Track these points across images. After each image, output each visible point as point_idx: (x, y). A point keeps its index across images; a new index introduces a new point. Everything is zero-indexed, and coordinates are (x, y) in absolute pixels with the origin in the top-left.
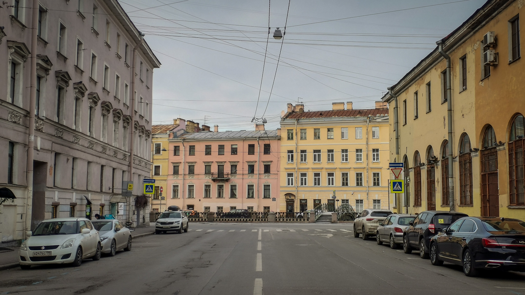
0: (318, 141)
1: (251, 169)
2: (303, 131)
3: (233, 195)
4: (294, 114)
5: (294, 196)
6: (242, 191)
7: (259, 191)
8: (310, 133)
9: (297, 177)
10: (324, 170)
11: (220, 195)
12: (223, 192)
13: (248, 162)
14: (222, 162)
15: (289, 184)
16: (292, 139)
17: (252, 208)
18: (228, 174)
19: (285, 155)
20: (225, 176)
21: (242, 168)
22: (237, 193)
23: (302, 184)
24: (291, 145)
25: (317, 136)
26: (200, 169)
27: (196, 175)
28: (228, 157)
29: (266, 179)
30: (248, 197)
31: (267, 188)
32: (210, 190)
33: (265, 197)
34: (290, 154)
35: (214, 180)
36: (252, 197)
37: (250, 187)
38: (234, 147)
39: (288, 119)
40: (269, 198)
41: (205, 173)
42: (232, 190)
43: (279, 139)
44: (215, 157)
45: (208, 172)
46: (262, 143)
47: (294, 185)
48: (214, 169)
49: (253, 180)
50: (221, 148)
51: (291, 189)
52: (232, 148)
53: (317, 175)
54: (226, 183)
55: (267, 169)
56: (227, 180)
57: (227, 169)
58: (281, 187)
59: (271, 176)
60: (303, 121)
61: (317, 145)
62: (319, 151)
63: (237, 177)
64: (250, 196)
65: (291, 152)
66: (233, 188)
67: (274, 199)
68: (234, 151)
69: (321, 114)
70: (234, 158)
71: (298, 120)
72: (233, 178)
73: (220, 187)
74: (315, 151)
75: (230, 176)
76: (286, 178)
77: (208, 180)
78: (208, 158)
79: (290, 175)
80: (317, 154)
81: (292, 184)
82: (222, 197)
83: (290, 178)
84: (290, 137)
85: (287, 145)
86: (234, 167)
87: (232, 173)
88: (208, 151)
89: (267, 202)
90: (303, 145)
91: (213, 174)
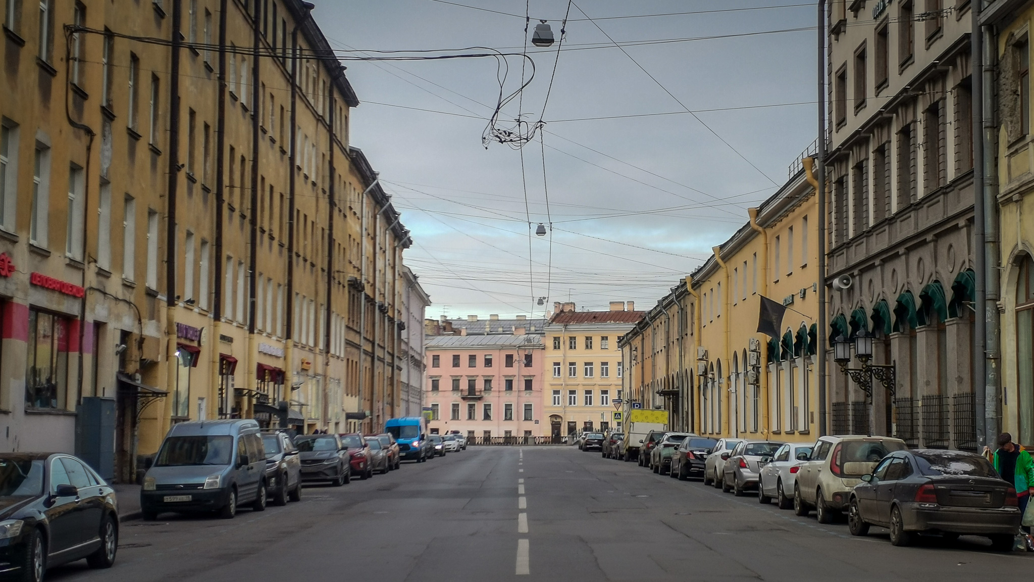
0: (589, 351)
1: (509, 385)
2: (572, 339)
3: (487, 417)
4: (562, 314)
5: (561, 418)
6: (497, 411)
7: (518, 411)
8: (581, 342)
9: (564, 395)
10: (597, 387)
11: (471, 417)
12: (474, 413)
13: (505, 376)
14: (473, 376)
15: (555, 404)
16: (559, 348)
17: (510, 432)
18: (481, 391)
19: (550, 367)
20: (477, 394)
21: (498, 384)
22: (492, 414)
23: (570, 403)
24: (557, 355)
25: (589, 345)
26: (446, 384)
27: (441, 391)
28: (480, 370)
29: (527, 398)
30: (506, 419)
31: (528, 408)
32: (458, 410)
33: (526, 419)
34: (557, 367)
35: (464, 398)
36: (511, 419)
37: (508, 407)
38: (487, 357)
39: (554, 323)
40: (531, 420)
41: (453, 390)
42: (486, 410)
43: (544, 349)
44: (464, 370)
45: (456, 388)
46: (522, 354)
47: (560, 405)
48: (464, 385)
49: (510, 398)
50: (472, 358)
51: (557, 410)
52: (486, 359)
53: (588, 392)
54: (479, 402)
55: (529, 385)
56: (480, 399)
57: (480, 385)
58: (545, 407)
59: (534, 394)
60: (573, 326)
61: (589, 355)
62: (591, 364)
63: (492, 394)
64: (508, 417)
65: (558, 364)
66: (487, 408)
67: (537, 422)
68: (488, 362)
69: (594, 317)
70: (488, 371)
71: (567, 325)
72: (487, 395)
73: (471, 407)
74: (586, 364)
75: (483, 394)
76: (552, 395)
77: (456, 398)
78: (456, 371)
79: (556, 392)
80: (588, 367)
81: (559, 404)
82: (474, 419)
83: (557, 396)
84: (557, 347)
85: (553, 355)
86: (488, 382)
87: (485, 390)
88: (456, 361)
89: (529, 426)
90: (572, 356)
91: (462, 391)
